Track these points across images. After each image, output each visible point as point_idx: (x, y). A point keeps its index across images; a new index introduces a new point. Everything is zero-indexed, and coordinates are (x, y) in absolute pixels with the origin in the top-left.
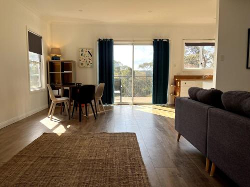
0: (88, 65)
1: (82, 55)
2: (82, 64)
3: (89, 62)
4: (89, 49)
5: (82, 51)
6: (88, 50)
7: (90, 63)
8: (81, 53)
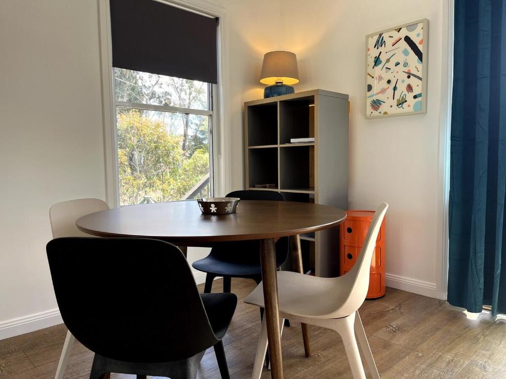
0: (401, 103)
1: (377, 61)
2: (376, 104)
3: (410, 88)
4: (411, 26)
5: (380, 43)
6: (404, 33)
7: (409, 96)
8: (374, 53)
